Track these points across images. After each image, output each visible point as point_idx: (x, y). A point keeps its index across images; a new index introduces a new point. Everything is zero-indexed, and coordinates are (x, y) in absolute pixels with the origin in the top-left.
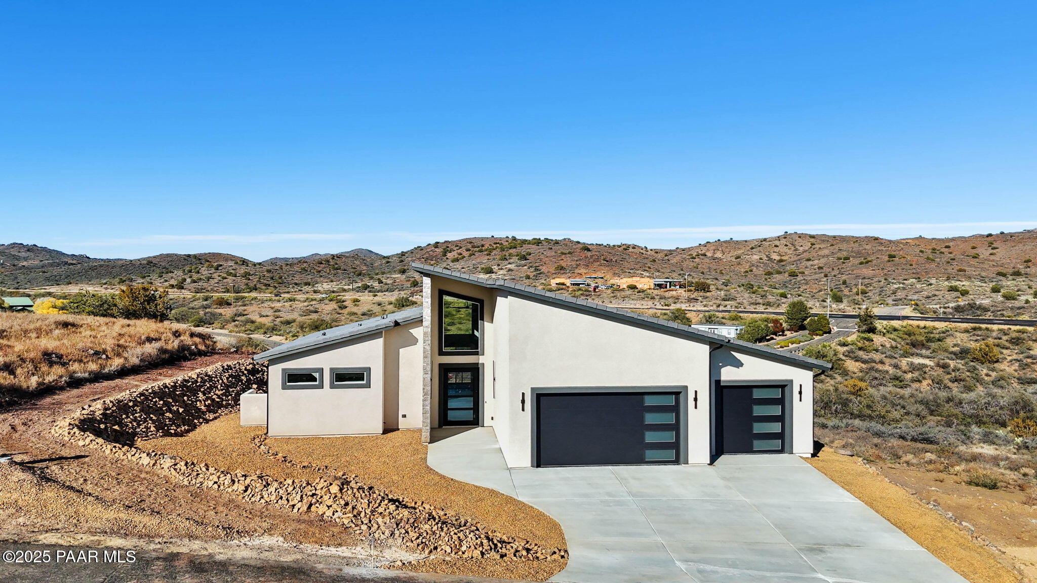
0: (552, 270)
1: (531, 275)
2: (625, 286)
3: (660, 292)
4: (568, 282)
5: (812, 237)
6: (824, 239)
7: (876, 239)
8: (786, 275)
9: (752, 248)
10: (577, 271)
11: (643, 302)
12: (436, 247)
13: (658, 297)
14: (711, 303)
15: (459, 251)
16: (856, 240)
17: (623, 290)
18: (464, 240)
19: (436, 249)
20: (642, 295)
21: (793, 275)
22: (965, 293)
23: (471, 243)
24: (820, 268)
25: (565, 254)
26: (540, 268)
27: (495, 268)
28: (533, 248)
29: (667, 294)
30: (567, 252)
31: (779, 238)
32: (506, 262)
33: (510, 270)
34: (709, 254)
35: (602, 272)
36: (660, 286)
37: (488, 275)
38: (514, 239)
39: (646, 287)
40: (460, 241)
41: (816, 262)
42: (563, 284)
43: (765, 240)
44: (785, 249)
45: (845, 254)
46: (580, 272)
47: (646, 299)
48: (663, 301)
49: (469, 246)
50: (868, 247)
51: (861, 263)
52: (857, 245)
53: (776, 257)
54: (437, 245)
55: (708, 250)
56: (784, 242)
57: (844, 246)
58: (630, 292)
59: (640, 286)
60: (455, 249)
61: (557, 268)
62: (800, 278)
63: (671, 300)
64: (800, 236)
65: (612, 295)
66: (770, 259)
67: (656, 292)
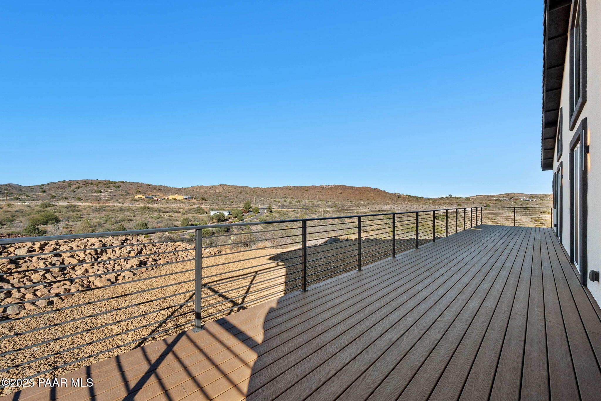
0: (135, 192)
1: (124, 194)
2: (171, 199)
3: (187, 201)
4: (144, 197)
5: (229, 186)
6: (232, 186)
7: (248, 187)
8: (223, 197)
9: (210, 188)
10: (147, 193)
11: (180, 205)
12: (64, 183)
14: (208, 205)
15: (78, 185)
16: (242, 187)
17: (171, 200)
18: (81, 180)
19: (64, 184)
20: (180, 202)
21: (226, 197)
22: (279, 202)
23: (85, 181)
24: (233, 195)
26: (128, 191)
27: (103, 191)
28: (121, 184)
29: (190, 202)
30: (139, 186)
31: (218, 185)
32: (108, 189)
33: (111, 192)
34: (195, 190)
35: (159, 193)
36: (186, 198)
37: (99, 194)
38: (109, 181)
39: (180, 199)
40: (79, 181)
41: (231, 193)
42: (142, 198)
43: (214, 186)
44: (221, 189)
45: (240, 191)
46: (148, 193)
47: (182, 203)
48: (189, 204)
49: (84, 183)
50: (246, 189)
51: (245, 194)
52: (242, 188)
53: (218, 191)
54: (64, 182)
55: (194, 189)
56: (220, 187)
57: (239, 189)
58: (174, 201)
59: (178, 199)
60: (76, 184)
61: (137, 192)
62: (228, 198)
63: (192, 204)
64: (225, 185)
65: (166, 202)
66: (216, 192)
67: (185, 201)
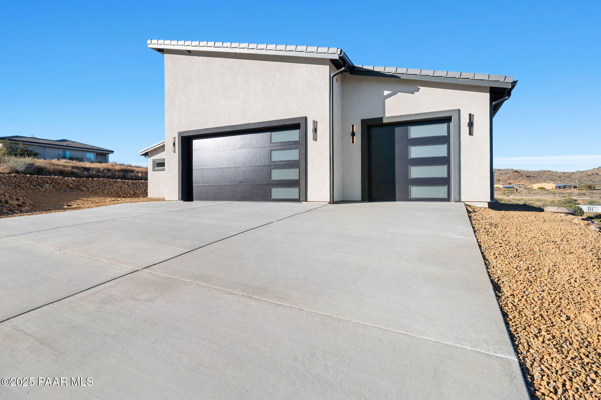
2: (536, 188)
3: (560, 190)
11: (547, 196)
13: (558, 193)
17: (535, 190)
20: (547, 192)
25: (503, 174)
29: (564, 192)
30: (503, 173)
35: (524, 182)
36: (559, 187)
39: (550, 188)
46: (509, 182)
47: (550, 194)
48: (560, 195)
58: (540, 191)
59: (546, 188)
63: (567, 195)
65: (527, 192)
67: (556, 190)
